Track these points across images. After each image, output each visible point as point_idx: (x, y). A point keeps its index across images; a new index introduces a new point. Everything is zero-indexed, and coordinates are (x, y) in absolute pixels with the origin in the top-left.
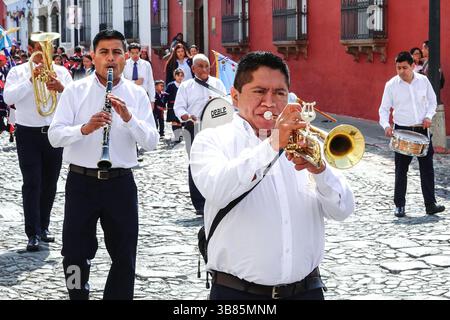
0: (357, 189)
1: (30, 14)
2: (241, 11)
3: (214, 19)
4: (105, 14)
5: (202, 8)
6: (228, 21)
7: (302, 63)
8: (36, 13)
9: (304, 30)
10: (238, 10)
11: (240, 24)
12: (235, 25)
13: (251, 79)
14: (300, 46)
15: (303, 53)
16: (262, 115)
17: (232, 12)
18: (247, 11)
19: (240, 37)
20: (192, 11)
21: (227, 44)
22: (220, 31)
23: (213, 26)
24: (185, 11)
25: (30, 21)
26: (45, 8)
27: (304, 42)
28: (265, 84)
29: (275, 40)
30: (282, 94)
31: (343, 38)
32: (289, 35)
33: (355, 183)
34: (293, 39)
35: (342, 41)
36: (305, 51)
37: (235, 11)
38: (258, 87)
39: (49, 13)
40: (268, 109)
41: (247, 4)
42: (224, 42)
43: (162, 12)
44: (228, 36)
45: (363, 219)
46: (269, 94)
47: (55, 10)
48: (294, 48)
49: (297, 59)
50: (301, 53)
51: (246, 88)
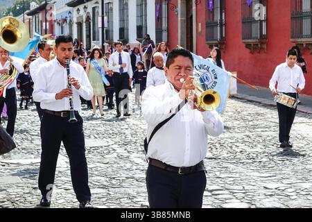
0: (303, 145)
1: (71, 21)
2: (219, 18)
3: (200, 24)
4: (123, 21)
5: (192, 16)
6: (210, 25)
7: (263, 56)
8: (75, 20)
9: (264, 32)
10: (217, 18)
11: (219, 28)
12: (215, 28)
13: (173, 62)
14: (262, 43)
15: (263, 49)
16: (179, 80)
17: (213, 19)
18: (223, 19)
19: (219, 37)
20: (184, 18)
21: (209, 42)
22: (204, 33)
23: (200, 30)
24: (179, 19)
25: (71, 26)
26: (82, 17)
27: (264, 41)
28: (181, 64)
29: (243, 39)
30: (190, 70)
31: (292, 37)
32: (253, 36)
33: (301, 141)
34: (257, 38)
35: (291, 40)
36: (265, 46)
37: (215, 19)
38: (177, 66)
39: (84, 20)
40: (182, 77)
41: (223, 14)
42: (207, 40)
43: (164, 19)
44: (210, 36)
45: (308, 167)
46: (183, 69)
47: (88, 18)
48: (257, 45)
49: (259, 53)
50: (262, 48)
51: (171, 66)
